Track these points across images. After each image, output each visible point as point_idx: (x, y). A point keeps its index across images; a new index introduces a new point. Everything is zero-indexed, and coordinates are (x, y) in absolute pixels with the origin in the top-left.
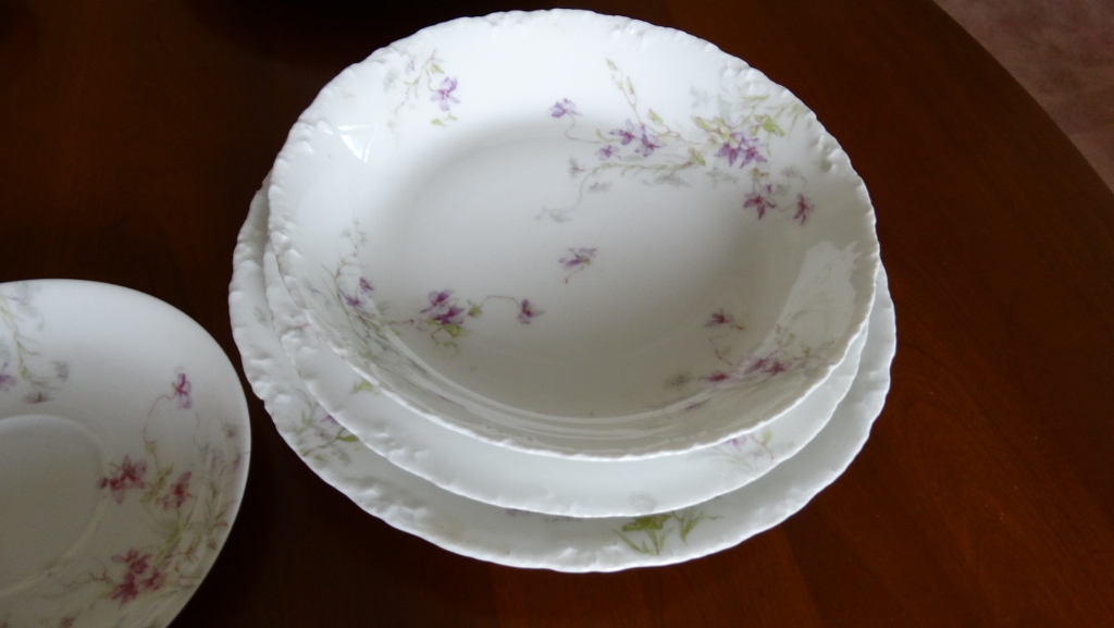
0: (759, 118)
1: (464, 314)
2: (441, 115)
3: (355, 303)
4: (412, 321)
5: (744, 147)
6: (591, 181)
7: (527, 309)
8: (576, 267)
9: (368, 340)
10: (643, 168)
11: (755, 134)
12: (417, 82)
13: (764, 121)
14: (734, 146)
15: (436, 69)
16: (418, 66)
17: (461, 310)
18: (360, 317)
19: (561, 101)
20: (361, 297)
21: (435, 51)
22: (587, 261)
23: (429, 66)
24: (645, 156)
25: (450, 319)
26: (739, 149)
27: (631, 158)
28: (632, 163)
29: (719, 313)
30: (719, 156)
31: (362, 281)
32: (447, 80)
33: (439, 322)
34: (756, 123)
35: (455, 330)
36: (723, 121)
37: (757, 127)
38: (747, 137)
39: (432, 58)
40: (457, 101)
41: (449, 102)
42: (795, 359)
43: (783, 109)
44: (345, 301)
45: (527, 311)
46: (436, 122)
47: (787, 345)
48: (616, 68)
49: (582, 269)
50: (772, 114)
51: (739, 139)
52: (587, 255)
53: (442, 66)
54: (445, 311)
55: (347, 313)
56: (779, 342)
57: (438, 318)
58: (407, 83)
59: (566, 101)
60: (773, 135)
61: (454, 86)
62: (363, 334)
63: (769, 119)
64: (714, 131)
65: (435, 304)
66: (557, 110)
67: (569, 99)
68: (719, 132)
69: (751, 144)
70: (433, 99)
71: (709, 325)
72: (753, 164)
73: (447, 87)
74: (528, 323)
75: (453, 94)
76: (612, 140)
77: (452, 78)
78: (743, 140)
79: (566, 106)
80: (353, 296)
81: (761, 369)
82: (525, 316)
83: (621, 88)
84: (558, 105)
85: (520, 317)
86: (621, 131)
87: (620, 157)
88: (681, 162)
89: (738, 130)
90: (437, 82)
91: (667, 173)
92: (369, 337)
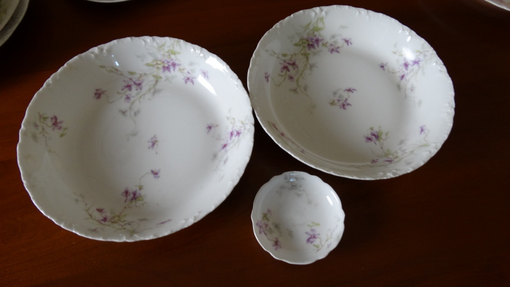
0: (168, 52)
1: (138, 191)
2: (61, 131)
3: (105, 219)
4: (125, 207)
5: (170, 64)
6: (132, 113)
7: (154, 173)
8: (155, 146)
9: (124, 227)
10: (144, 95)
11: (170, 58)
12: (43, 129)
13: (170, 52)
14: (166, 65)
15: (45, 118)
16: (38, 123)
17: (136, 191)
18: (112, 222)
19: (95, 92)
20: (104, 215)
21: (39, 113)
22: (156, 141)
23: (42, 120)
24: (141, 89)
25: (136, 196)
26: (169, 65)
27: (137, 94)
28: (139, 96)
29: (207, 126)
30: (164, 72)
31: (98, 210)
32: (52, 119)
33: (134, 200)
34: (168, 54)
35: (141, 199)
36: (156, 60)
37: (169, 55)
38: (168, 60)
39: (40, 116)
40: (61, 122)
41: (59, 125)
42: (241, 127)
43: (173, 45)
44: (103, 222)
45: (155, 174)
46: (62, 135)
47: (234, 123)
48: (105, 67)
49: (157, 145)
50: (171, 48)
51: (166, 62)
52: (154, 139)
53: (45, 116)
54: (132, 195)
55: (109, 225)
56: (232, 123)
57: (132, 199)
58: (41, 133)
59: (97, 90)
60: (176, 55)
61: (56, 118)
62: (120, 227)
63: (171, 50)
64: (156, 65)
65: (127, 196)
66: (96, 96)
67: (97, 88)
68: (158, 64)
69: (171, 62)
70: (53, 129)
71: (209, 132)
72: (177, 68)
73: (54, 121)
74: (159, 177)
75: (58, 121)
76: (125, 92)
77: (53, 116)
78: (168, 62)
79: (99, 92)
80: (102, 218)
81: (234, 136)
82: (156, 175)
83: (112, 72)
84: (96, 94)
85: (155, 177)
86: (125, 86)
87: (133, 97)
88: (154, 83)
89: (163, 60)
90: (50, 122)
91: (153, 90)
92: (122, 226)
